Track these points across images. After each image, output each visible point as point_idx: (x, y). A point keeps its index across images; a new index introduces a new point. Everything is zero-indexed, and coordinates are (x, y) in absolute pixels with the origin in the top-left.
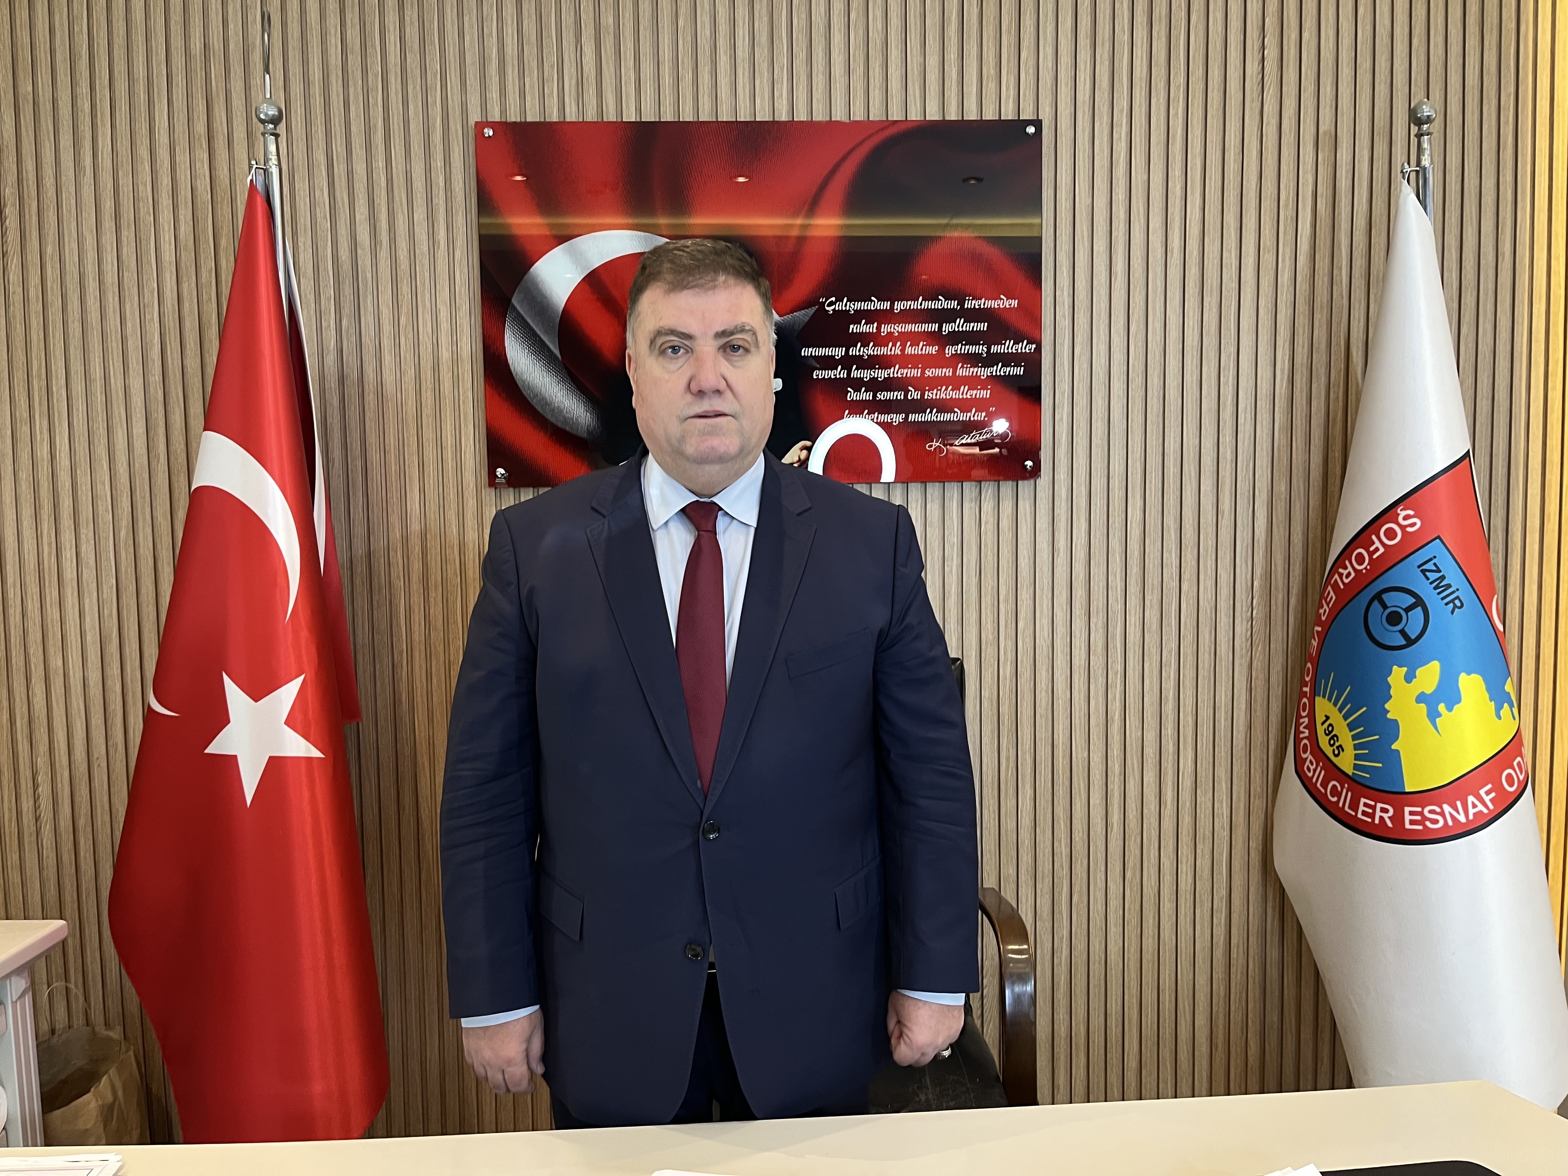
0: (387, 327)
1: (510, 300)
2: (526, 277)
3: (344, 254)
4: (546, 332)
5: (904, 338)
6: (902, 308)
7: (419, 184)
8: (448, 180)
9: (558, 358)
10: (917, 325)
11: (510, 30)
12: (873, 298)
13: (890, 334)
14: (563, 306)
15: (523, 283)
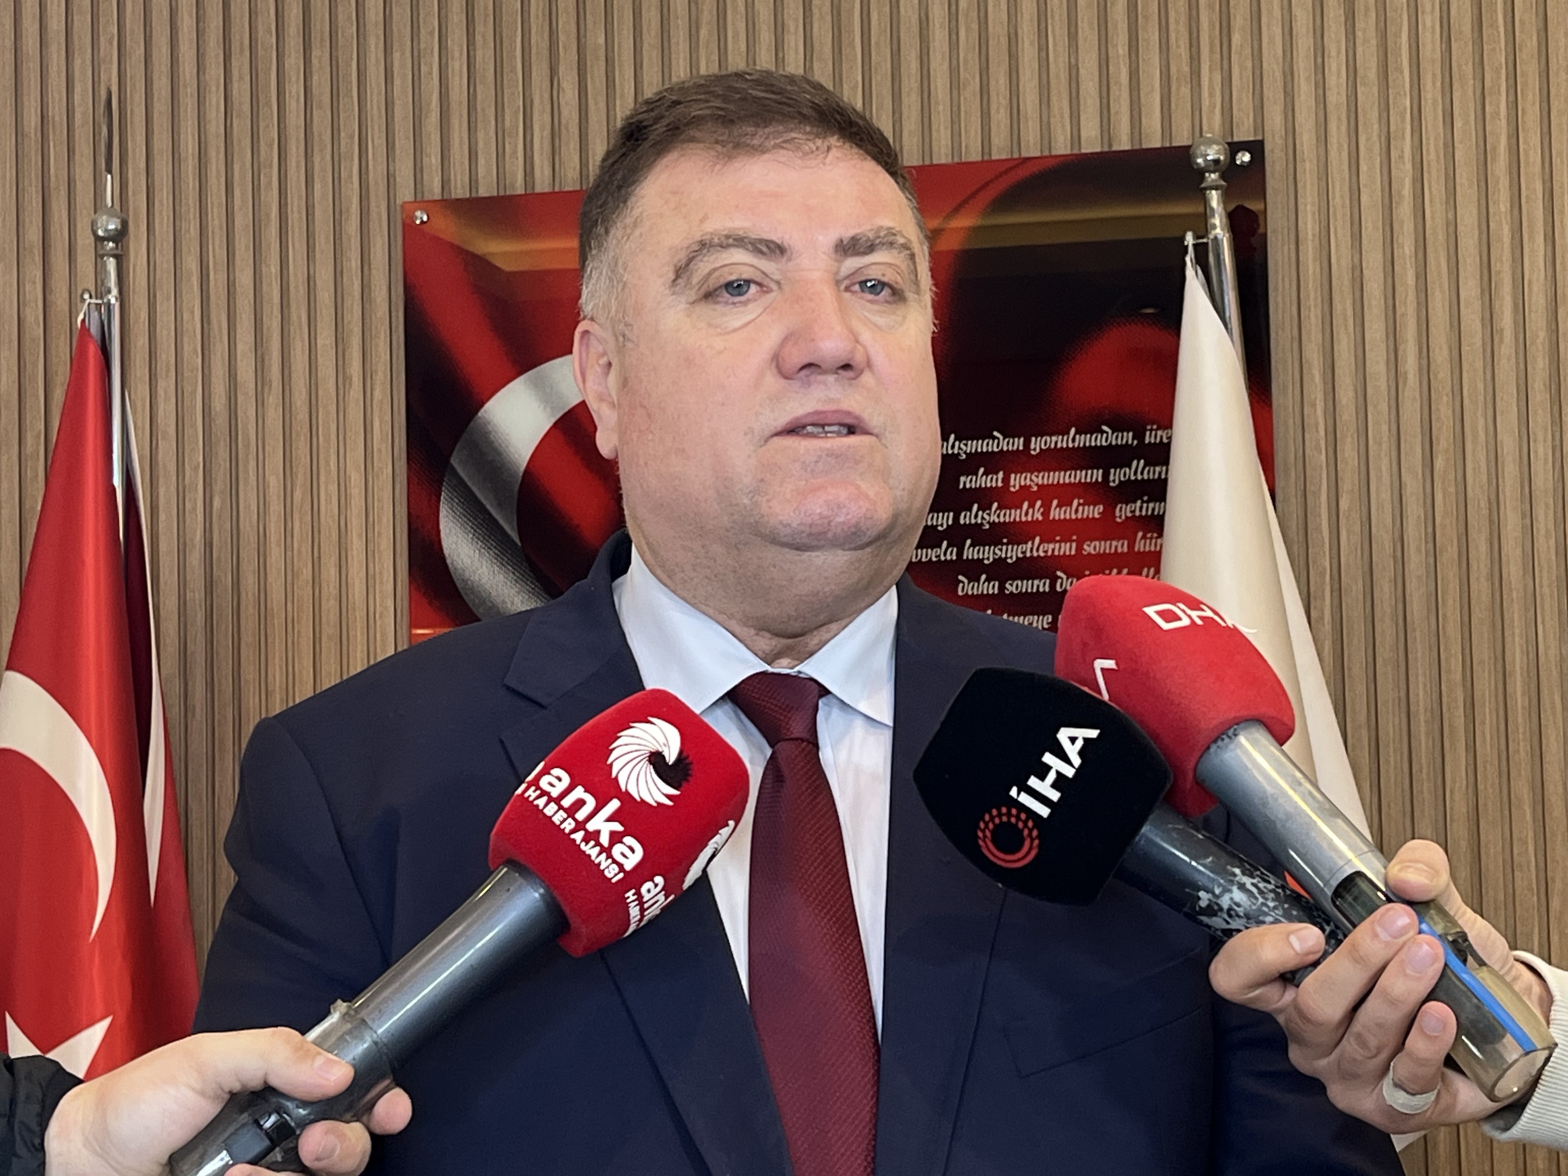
0: (276, 508)
1: (448, 461)
2: (472, 424)
3: (219, 403)
4: (500, 505)
5: (1046, 493)
6: (1043, 447)
7: (325, 296)
8: (365, 287)
9: (516, 544)
10: (1068, 473)
11: (458, 65)
12: (996, 433)
13: (1024, 488)
14: (525, 465)
15: (465, 435)
